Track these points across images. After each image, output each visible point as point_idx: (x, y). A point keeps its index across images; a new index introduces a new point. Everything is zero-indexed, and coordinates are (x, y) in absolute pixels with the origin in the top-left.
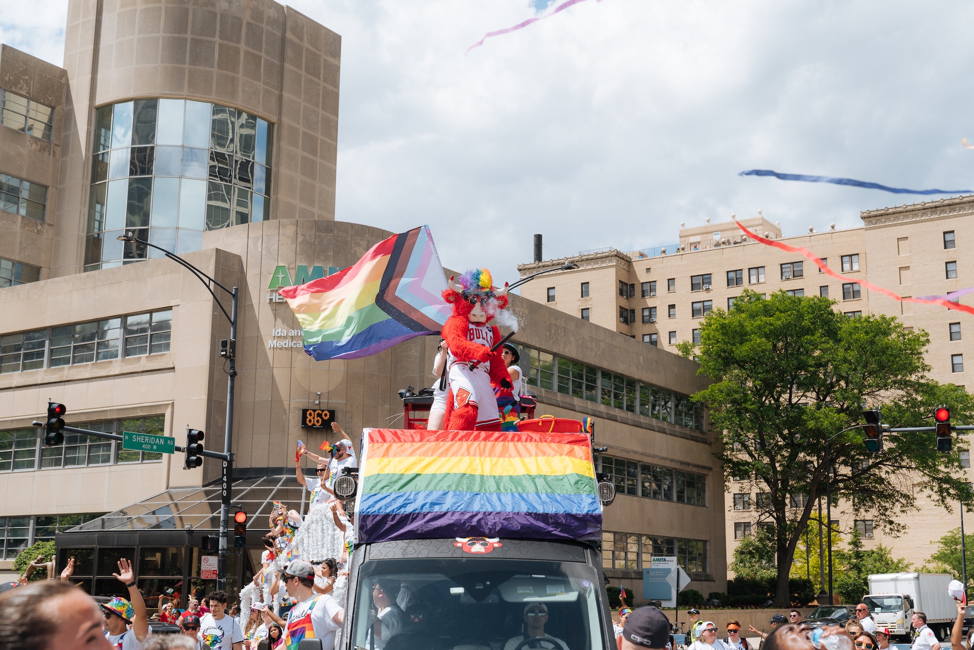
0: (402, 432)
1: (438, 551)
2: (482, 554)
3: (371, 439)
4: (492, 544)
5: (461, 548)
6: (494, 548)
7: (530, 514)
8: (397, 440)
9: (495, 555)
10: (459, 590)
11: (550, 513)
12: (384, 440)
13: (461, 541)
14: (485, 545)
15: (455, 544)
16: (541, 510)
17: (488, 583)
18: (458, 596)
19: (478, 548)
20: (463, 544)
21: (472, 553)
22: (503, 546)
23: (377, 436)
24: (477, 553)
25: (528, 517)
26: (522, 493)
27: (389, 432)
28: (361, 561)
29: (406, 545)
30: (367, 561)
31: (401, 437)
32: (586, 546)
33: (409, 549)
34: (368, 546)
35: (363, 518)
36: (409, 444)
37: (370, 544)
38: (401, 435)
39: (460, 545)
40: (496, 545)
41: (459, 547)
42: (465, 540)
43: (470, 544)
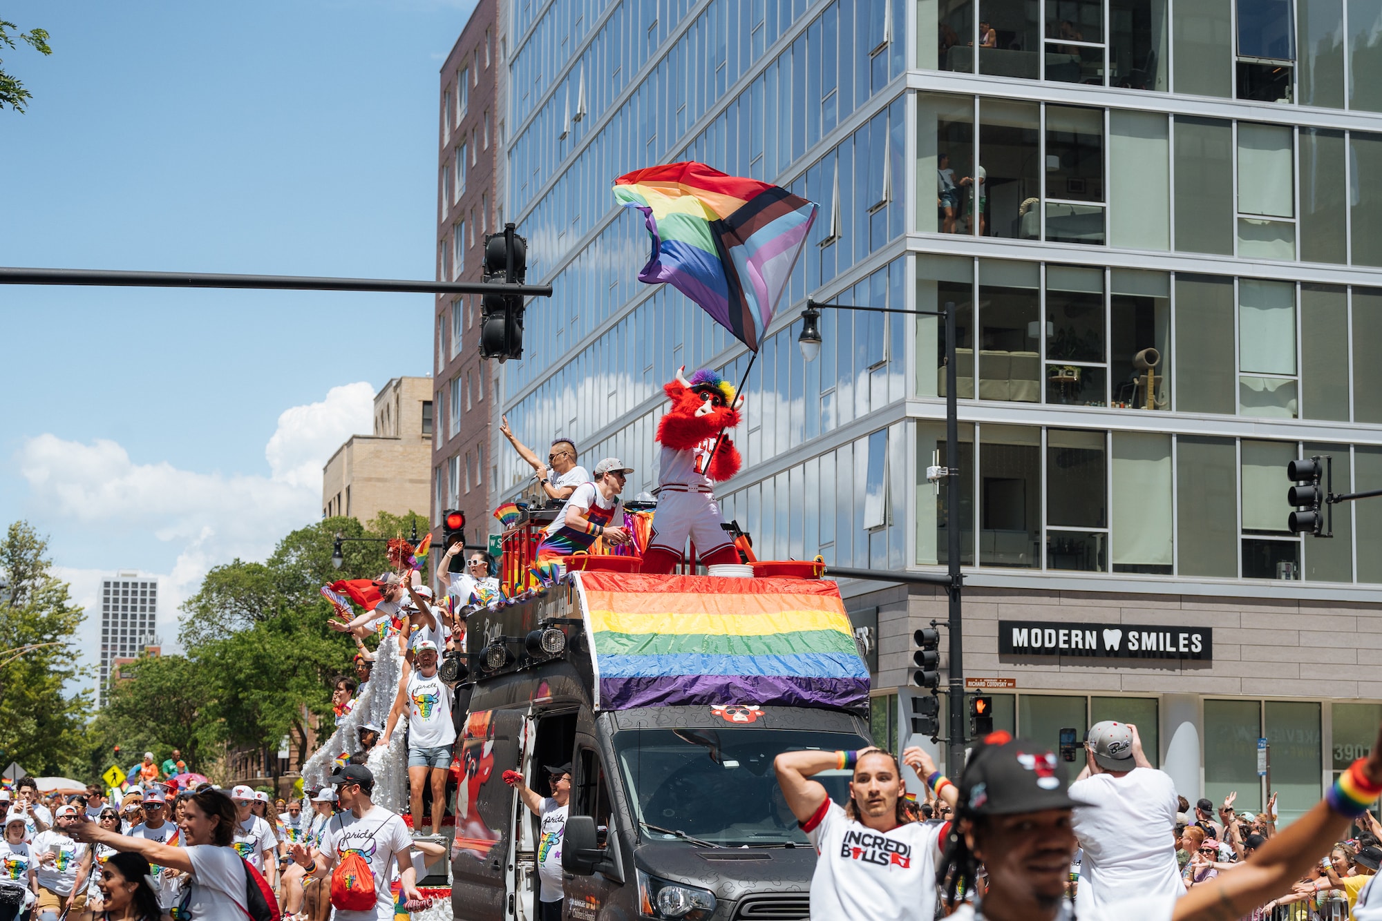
0: (620, 578)
1: (697, 720)
2: (746, 723)
3: (586, 585)
4: (754, 712)
5: (721, 716)
6: (758, 717)
7: (791, 679)
8: (618, 589)
9: (761, 725)
10: (733, 764)
11: (813, 677)
12: (602, 586)
13: (719, 709)
14: (746, 712)
15: (713, 712)
16: (802, 673)
17: (762, 756)
18: (731, 769)
19: (739, 717)
20: (722, 712)
21: (736, 723)
22: (766, 714)
23: (591, 581)
24: (740, 723)
25: (790, 682)
26: (778, 655)
27: (604, 576)
28: (610, 731)
29: (657, 713)
30: (617, 731)
31: (620, 584)
32: (852, 714)
33: (663, 717)
34: (612, 714)
35: (605, 681)
36: (633, 594)
37: (613, 711)
38: (620, 581)
39: (718, 713)
40: (758, 713)
41: (718, 716)
42: (723, 707)
43: (729, 712)
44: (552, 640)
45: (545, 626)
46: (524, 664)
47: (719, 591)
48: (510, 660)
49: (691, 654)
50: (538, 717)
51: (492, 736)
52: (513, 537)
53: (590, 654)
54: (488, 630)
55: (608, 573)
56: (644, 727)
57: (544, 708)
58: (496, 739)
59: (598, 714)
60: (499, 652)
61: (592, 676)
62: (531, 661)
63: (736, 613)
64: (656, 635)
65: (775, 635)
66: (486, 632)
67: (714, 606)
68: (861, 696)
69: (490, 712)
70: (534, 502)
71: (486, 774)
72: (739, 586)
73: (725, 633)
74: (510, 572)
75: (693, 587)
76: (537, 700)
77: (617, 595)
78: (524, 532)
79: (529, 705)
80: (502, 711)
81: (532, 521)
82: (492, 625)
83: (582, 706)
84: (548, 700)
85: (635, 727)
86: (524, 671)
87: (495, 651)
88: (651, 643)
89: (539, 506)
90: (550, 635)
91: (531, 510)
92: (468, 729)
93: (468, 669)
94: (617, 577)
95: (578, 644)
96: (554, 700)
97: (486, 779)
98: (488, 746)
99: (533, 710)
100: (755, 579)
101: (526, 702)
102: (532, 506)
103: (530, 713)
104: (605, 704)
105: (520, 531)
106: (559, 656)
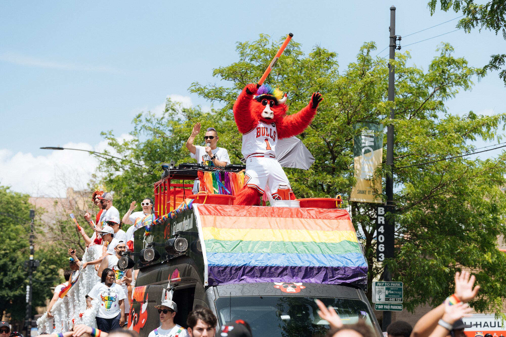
0: (220, 208)
1: (265, 291)
2: (294, 293)
3: (201, 213)
4: (299, 286)
5: (279, 289)
6: (301, 290)
8: (219, 214)
9: (303, 294)
10: (287, 317)
12: (210, 213)
14: (294, 287)
15: (275, 287)
17: (304, 312)
18: (285, 321)
19: (290, 289)
20: (280, 286)
21: (288, 293)
22: (307, 288)
23: (203, 209)
24: (291, 293)
26: (313, 254)
27: (211, 206)
28: (214, 298)
29: (241, 287)
30: (218, 297)
31: (221, 211)
32: (357, 288)
33: (245, 290)
34: (215, 288)
35: (211, 268)
36: (228, 217)
37: (216, 286)
38: (220, 209)
39: (278, 287)
40: (302, 287)
41: (278, 289)
42: (281, 284)
43: (284, 287)
44: (181, 244)
45: (177, 235)
46: (165, 258)
47: (279, 216)
48: (157, 256)
49: (262, 254)
50: (173, 290)
51: (147, 300)
52: (161, 185)
53: (202, 252)
54: (146, 239)
55: (213, 205)
56: (233, 295)
57: (176, 284)
58: (149, 302)
59: (207, 287)
60: (151, 251)
61: (204, 266)
62: (169, 257)
63: (289, 229)
64: (241, 241)
65: (312, 242)
66: (144, 241)
67: (276, 224)
68: (362, 278)
69: (146, 287)
70: (172, 165)
71: (143, 322)
72: (291, 214)
73: (282, 240)
74: (159, 206)
75: (263, 214)
76: (173, 280)
77: (219, 218)
78: (167, 183)
79: (168, 282)
80: (152, 286)
81: (171, 176)
82: (148, 235)
83: (198, 283)
84: (179, 280)
85: (228, 295)
86: (165, 263)
87: (148, 251)
88: (238, 246)
89: (175, 167)
90: (179, 241)
91: (170, 169)
92: (133, 297)
93: (135, 262)
94: (218, 207)
95: (195, 246)
96: (181, 279)
97: (143, 325)
98: (144, 307)
99: (171, 285)
100: (300, 209)
101: (166, 281)
102: (171, 167)
103: (169, 287)
104: (211, 282)
105: (165, 182)
106: (185, 253)
